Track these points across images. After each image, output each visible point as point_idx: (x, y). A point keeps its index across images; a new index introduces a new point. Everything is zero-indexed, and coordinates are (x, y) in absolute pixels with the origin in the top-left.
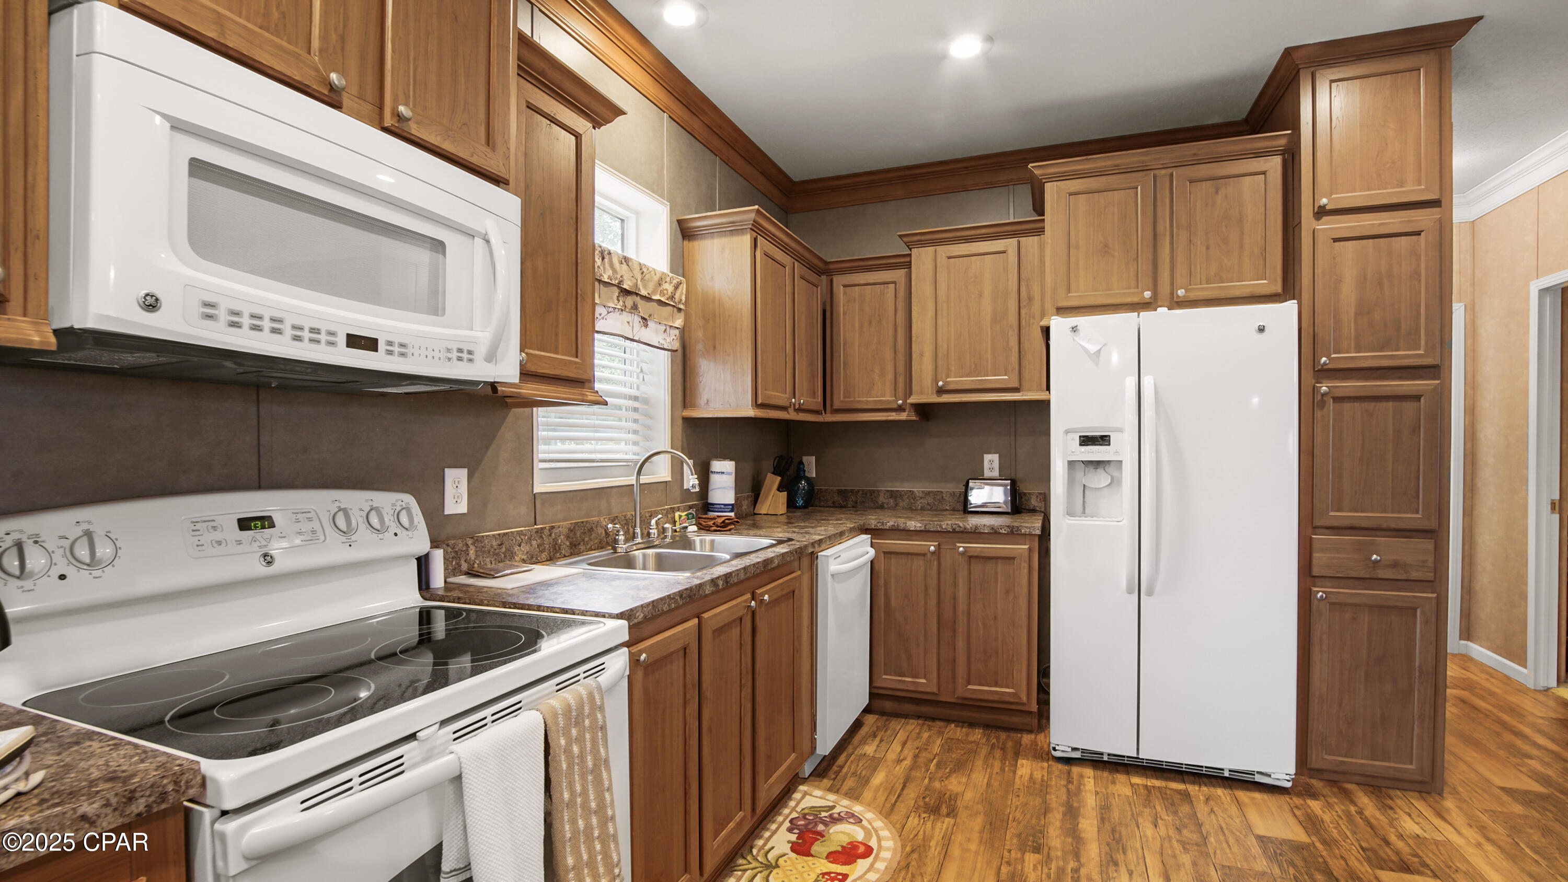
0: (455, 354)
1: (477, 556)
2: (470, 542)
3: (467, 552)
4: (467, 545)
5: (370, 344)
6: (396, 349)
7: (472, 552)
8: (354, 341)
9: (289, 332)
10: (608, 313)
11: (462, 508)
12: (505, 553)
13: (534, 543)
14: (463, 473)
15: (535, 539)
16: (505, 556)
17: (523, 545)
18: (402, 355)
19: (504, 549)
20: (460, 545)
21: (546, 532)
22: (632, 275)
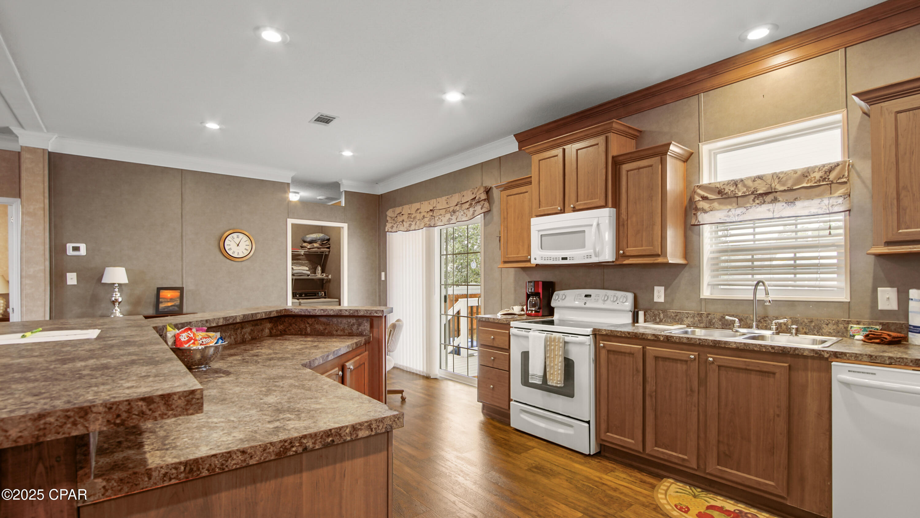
0: (586, 257)
1: (664, 318)
2: (661, 312)
3: (659, 315)
4: (659, 313)
5: (565, 259)
6: (571, 259)
7: (662, 316)
8: (563, 259)
9: (552, 259)
10: (747, 210)
11: (662, 300)
12: (678, 319)
13: (696, 319)
14: (662, 289)
15: (696, 317)
16: (678, 321)
17: (689, 318)
18: (573, 259)
19: (678, 318)
20: (656, 312)
21: (705, 315)
22: (766, 183)
